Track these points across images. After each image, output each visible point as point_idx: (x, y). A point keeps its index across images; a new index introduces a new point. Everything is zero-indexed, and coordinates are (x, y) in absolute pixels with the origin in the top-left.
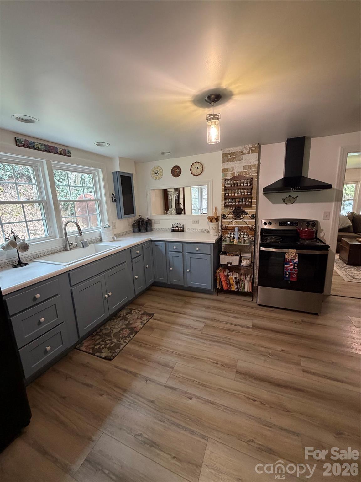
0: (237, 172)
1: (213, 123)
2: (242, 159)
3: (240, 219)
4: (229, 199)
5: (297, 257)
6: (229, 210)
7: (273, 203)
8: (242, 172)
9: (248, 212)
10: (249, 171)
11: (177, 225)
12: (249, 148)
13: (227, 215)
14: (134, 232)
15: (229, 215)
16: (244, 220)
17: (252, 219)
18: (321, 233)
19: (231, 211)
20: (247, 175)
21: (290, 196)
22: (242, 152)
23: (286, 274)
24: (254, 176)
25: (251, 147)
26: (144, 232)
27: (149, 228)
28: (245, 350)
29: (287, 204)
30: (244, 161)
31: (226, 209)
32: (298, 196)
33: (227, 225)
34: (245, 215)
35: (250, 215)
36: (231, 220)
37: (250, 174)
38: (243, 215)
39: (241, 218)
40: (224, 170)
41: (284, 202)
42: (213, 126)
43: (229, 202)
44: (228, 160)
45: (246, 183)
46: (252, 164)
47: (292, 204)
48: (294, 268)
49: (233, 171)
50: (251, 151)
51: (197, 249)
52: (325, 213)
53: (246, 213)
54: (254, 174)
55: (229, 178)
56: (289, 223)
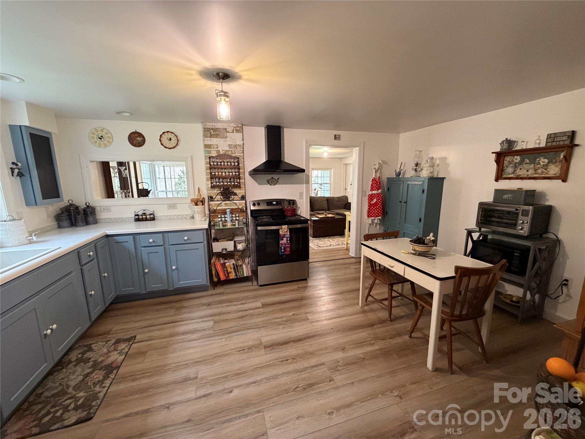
0: (222, 150)
1: (223, 100)
2: (227, 137)
3: (230, 201)
4: (216, 179)
5: (288, 232)
6: (216, 191)
7: (259, 184)
8: (228, 151)
9: (237, 193)
10: (234, 150)
11: (144, 212)
12: (234, 127)
13: (214, 197)
14: (60, 227)
15: (217, 197)
16: (234, 202)
17: (241, 200)
18: (298, 210)
19: (219, 192)
20: (233, 154)
21: (272, 178)
22: (226, 129)
23: (282, 249)
24: (240, 156)
25: (235, 126)
26: (83, 226)
27: (90, 219)
28: (263, 327)
29: (271, 185)
30: (228, 139)
31: (213, 190)
32: (279, 178)
33: (215, 208)
34: (235, 196)
35: (240, 196)
36: (220, 202)
37: (236, 154)
38: (233, 196)
39: (231, 199)
40: (206, 146)
41: (269, 183)
42: (223, 102)
43: (216, 182)
44: (211, 136)
45: (233, 163)
46: (238, 144)
47: (275, 185)
48: (287, 242)
49: (217, 148)
50: (235, 130)
51: (186, 238)
52: (300, 193)
53: (235, 194)
54: (240, 153)
55: (214, 155)
56: (275, 203)
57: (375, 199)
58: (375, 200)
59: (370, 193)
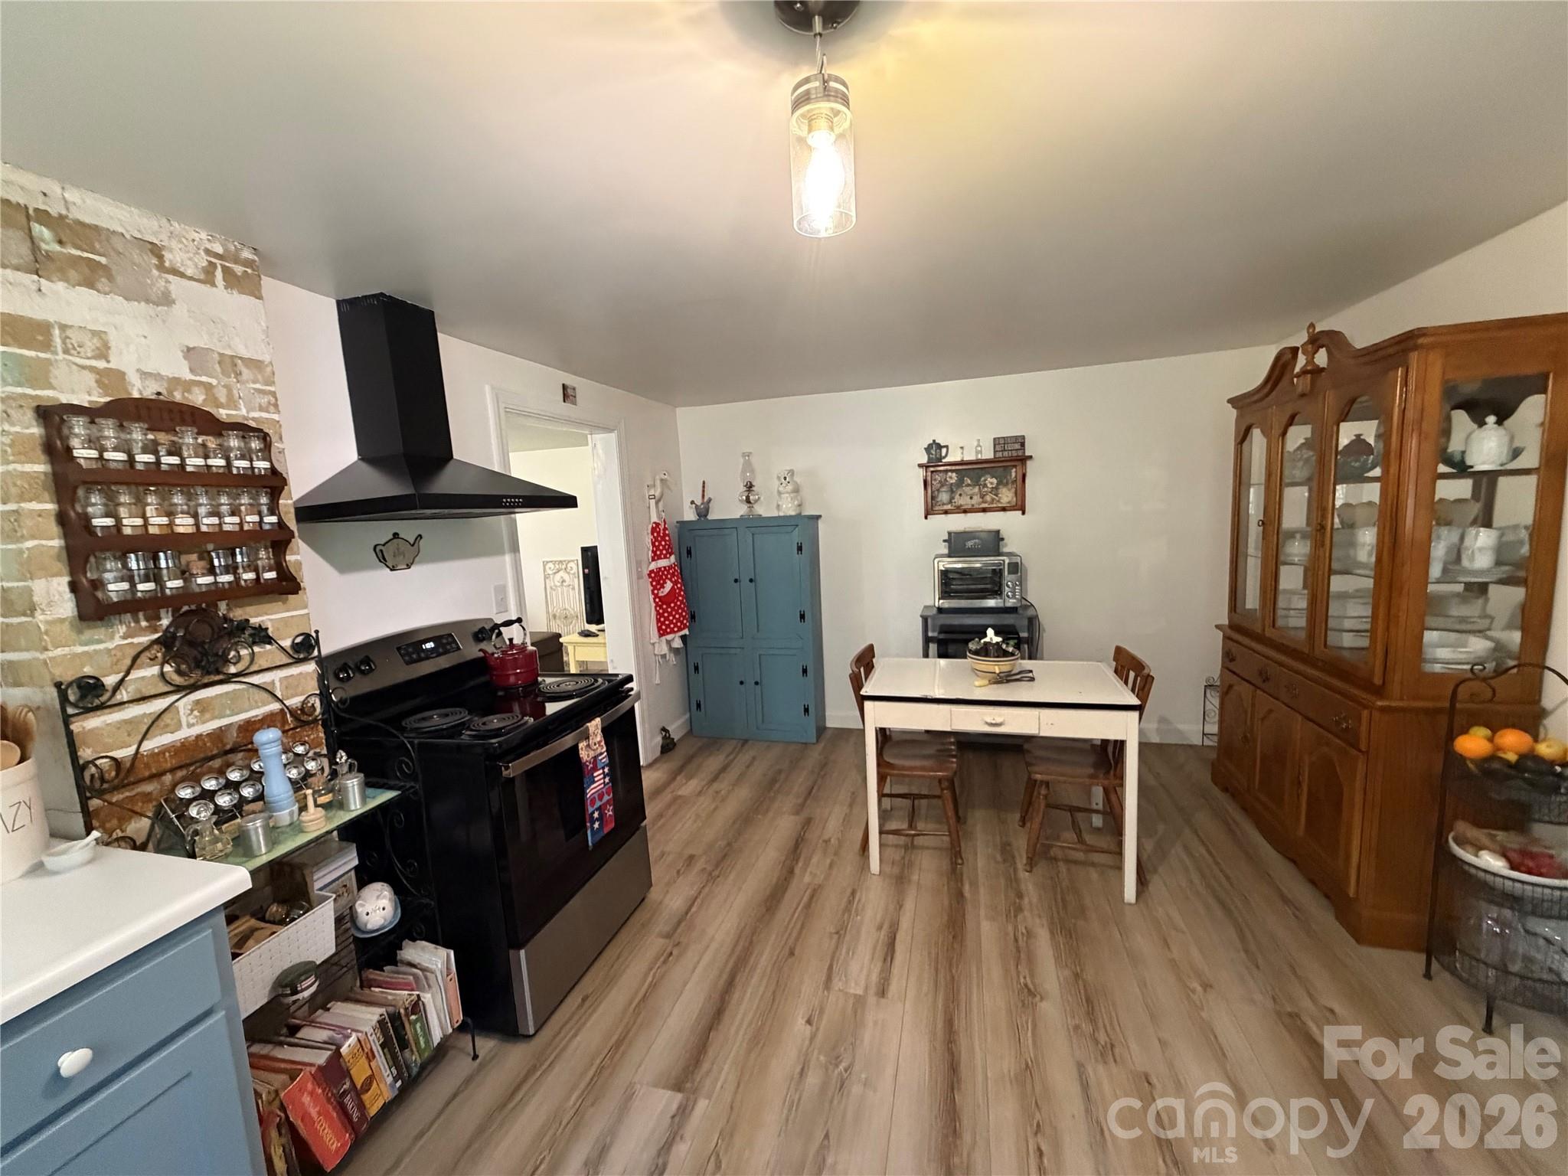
0: (143, 375)
2: (167, 300)
3: (228, 679)
4: (123, 559)
6: (121, 639)
7: (343, 568)
8: (188, 385)
9: (269, 625)
12: (208, 252)
13: (110, 681)
15: (135, 674)
16: (255, 679)
17: (299, 661)
19: (145, 639)
20: (220, 406)
21: (396, 535)
22: (154, 251)
24: (262, 416)
25: (220, 250)
29: (393, 569)
31: (99, 633)
32: (420, 536)
33: (124, 753)
34: (256, 649)
35: (286, 643)
36: (159, 704)
37: (236, 408)
38: (244, 652)
39: (233, 670)
41: (383, 559)
43: (130, 579)
44: (43, 265)
46: (243, 352)
47: (409, 567)
50: (219, 274)
53: (262, 636)
54: (261, 409)
55: (77, 399)
56: (430, 645)
57: (668, 582)
58: (669, 585)
59: (653, 566)
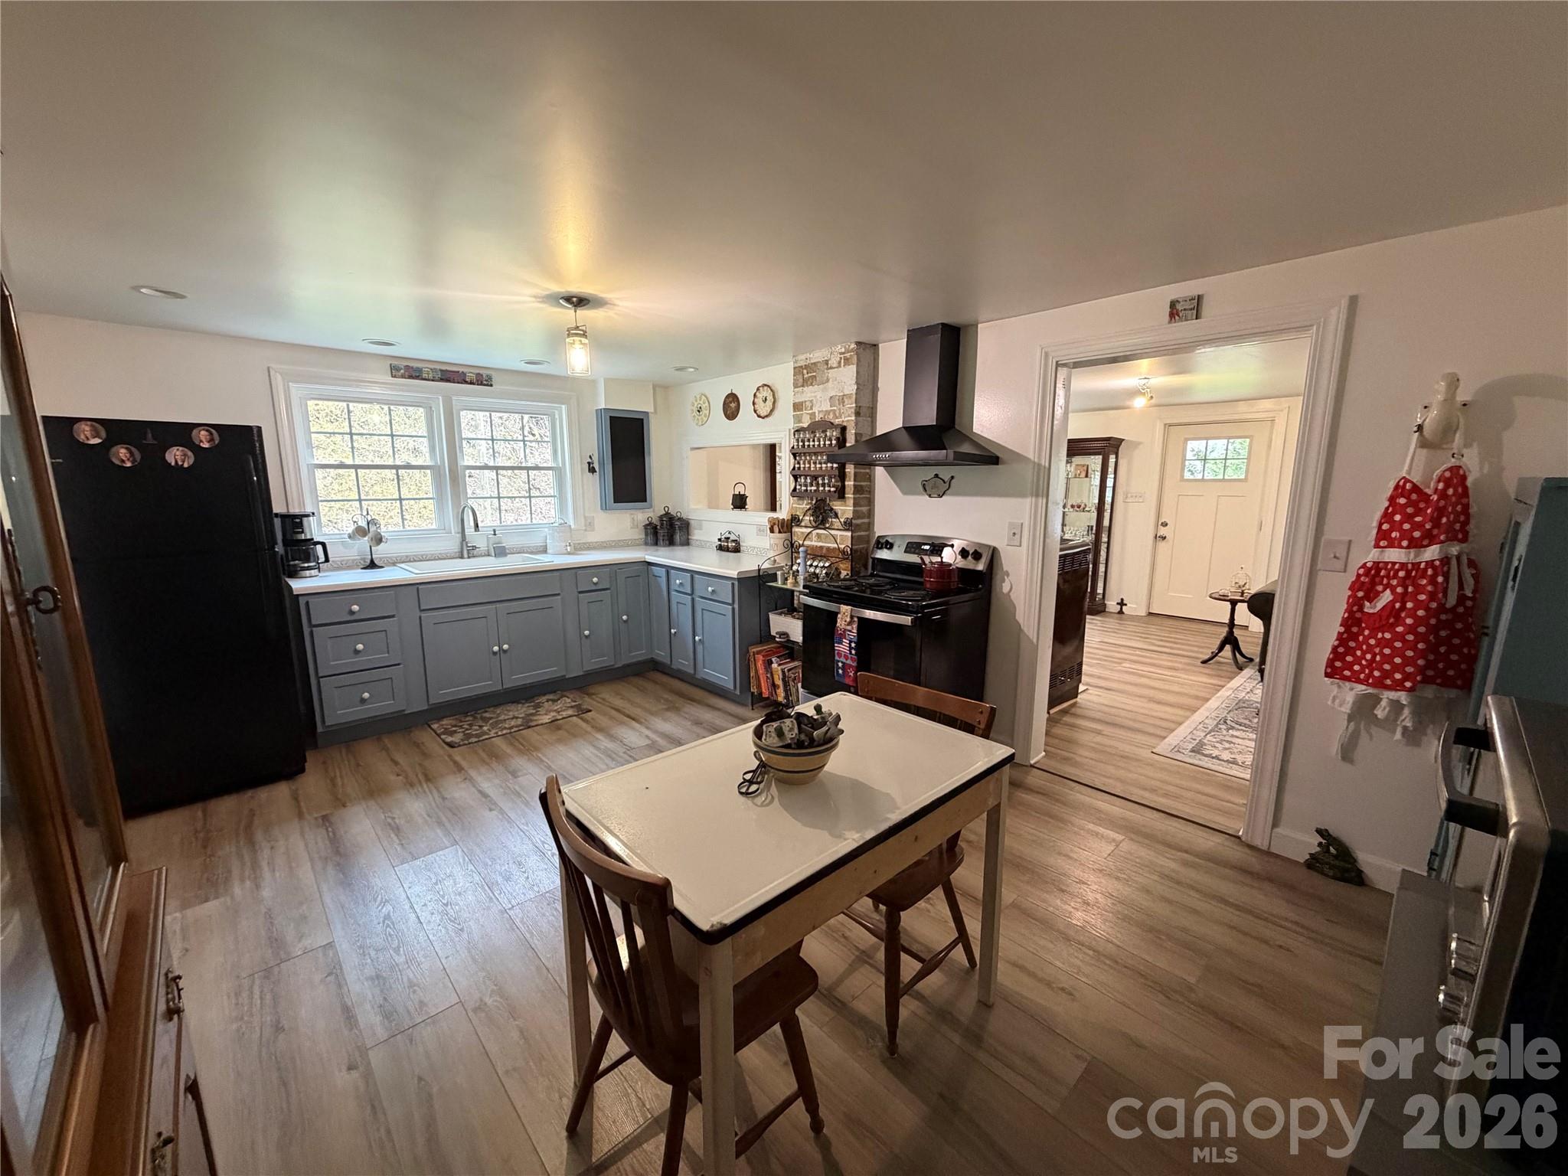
0: (819, 412)
1: (577, 343)
2: (828, 381)
3: (824, 529)
5: (855, 626)
6: (805, 505)
7: (905, 493)
8: (828, 412)
9: (839, 511)
10: (840, 409)
11: (729, 536)
12: (841, 353)
13: (801, 518)
14: (646, 544)
15: (805, 518)
16: (833, 532)
17: (845, 530)
18: (1004, 581)
19: (809, 507)
20: (837, 418)
21: (936, 476)
22: (827, 362)
23: (838, 668)
24: (848, 421)
25: (843, 350)
26: (664, 546)
27: (677, 537)
29: (930, 496)
30: (830, 384)
31: (801, 502)
32: (952, 477)
35: (842, 520)
36: (809, 530)
37: (841, 417)
38: (831, 520)
39: (827, 525)
40: (797, 407)
41: (925, 490)
42: (577, 346)
43: (801, 485)
44: (806, 382)
45: (828, 440)
46: (846, 392)
47: (941, 496)
48: (851, 653)
49: (811, 409)
50: (843, 361)
51: (711, 589)
52: (1012, 527)
53: (836, 515)
54: (849, 416)
55: (805, 425)
56: (927, 547)
57: (1388, 592)
58: (1387, 597)
59: (1373, 556)
